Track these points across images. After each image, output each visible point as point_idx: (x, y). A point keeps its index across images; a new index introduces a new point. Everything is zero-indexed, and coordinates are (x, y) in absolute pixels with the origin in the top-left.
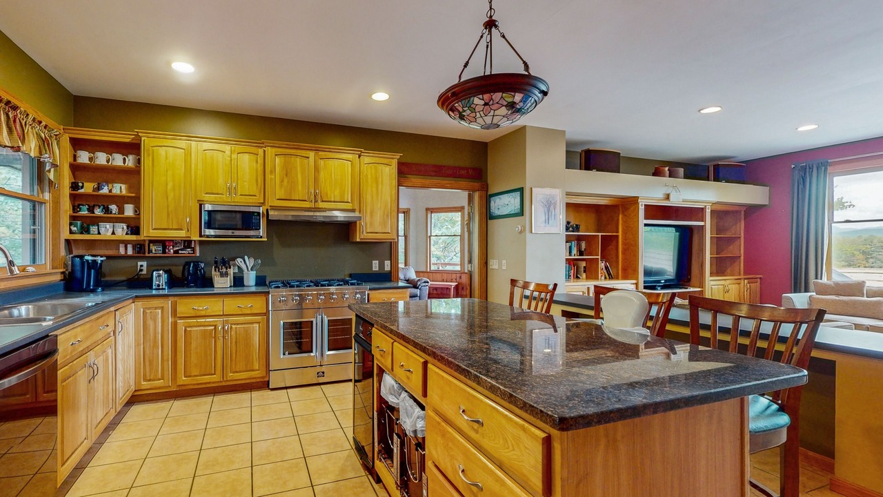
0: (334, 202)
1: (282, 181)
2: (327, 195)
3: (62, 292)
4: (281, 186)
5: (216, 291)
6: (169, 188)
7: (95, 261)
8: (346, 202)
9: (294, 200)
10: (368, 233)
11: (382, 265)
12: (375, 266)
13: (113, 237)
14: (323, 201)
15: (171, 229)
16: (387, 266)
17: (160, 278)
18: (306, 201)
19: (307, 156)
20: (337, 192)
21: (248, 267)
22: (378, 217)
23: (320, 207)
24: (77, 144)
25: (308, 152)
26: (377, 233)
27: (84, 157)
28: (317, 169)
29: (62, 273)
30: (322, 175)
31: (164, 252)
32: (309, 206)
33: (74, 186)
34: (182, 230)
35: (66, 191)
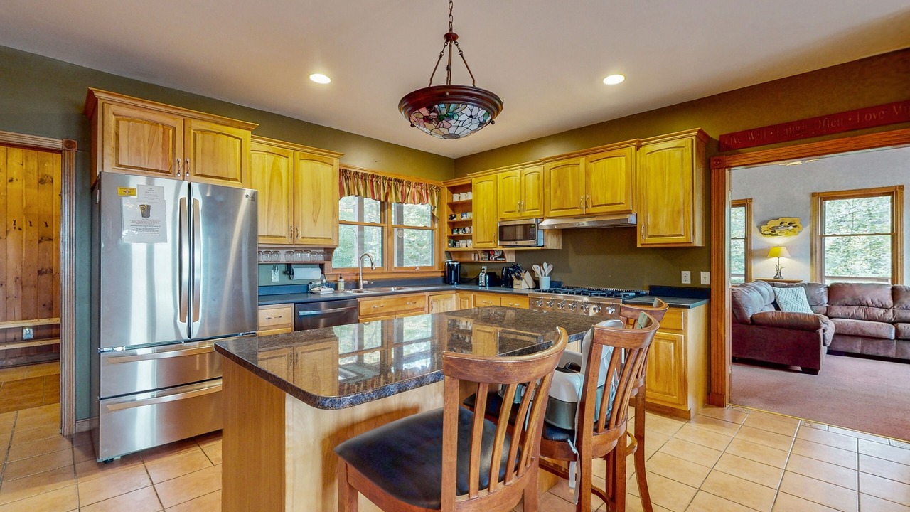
0: (606, 205)
1: (556, 192)
2: (597, 198)
3: (441, 283)
4: (555, 197)
5: (515, 291)
6: (485, 211)
7: (453, 265)
8: (620, 204)
9: (566, 209)
10: (650, 236)
11: (696, 277)
12: (686, 278)
13: (466, 249)
14: (593, 206)
15: (486, 242)
16: (705, 278)
17: (483, 278)
18: (577, 208)
19: (576, 163)
20: (608, 195)
21: (544, 273)
22: (664, 218)
23: (591, 212)
24: (454, 190)
25: (577, 158)
26: (663, 236)
27: (456, 198)
28: (587, 174)
29: (442, 272)
30: (593, 179)
31: (489, 259)
32: (579, 213)
33: (451, 218)
34: (491, 242)
35: (446, 220)
